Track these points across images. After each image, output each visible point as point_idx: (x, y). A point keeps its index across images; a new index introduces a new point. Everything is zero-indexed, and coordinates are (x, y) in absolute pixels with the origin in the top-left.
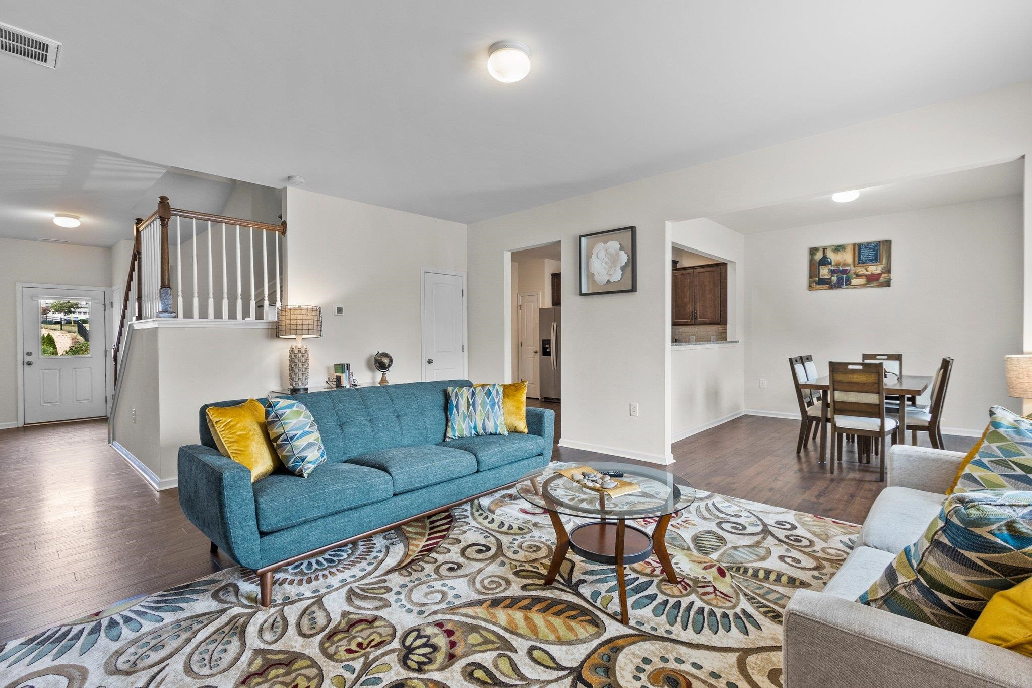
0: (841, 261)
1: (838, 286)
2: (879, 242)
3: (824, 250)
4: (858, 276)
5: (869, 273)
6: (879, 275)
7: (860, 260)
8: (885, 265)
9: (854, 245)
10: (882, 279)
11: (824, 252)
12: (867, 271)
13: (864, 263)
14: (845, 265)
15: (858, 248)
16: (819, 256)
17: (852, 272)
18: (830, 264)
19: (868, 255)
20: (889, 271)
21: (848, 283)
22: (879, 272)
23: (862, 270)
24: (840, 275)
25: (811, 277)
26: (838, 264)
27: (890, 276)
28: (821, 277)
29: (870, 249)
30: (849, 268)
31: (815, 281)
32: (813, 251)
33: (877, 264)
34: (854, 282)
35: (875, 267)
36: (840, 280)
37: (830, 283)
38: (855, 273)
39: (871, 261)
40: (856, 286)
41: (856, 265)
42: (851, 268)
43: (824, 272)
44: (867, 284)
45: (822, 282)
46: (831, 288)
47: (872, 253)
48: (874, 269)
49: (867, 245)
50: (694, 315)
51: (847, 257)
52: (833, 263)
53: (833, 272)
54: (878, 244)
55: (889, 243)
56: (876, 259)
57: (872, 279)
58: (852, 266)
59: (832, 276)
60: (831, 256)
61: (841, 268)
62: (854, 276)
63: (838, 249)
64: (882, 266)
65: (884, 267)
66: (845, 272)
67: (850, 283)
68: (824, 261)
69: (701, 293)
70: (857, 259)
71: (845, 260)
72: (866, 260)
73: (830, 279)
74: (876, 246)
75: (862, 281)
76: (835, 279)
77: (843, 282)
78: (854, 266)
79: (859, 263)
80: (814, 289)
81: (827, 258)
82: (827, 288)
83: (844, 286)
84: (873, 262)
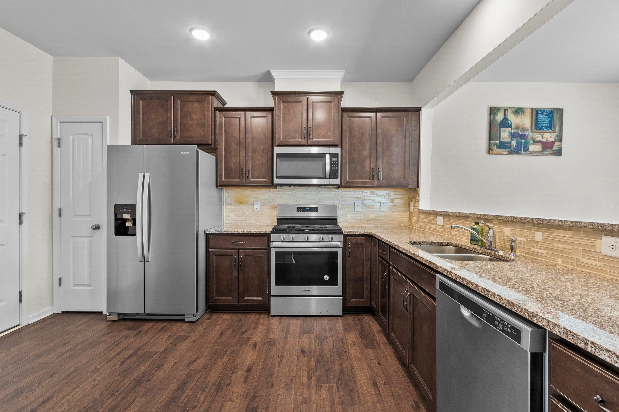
0: (520, 124)
1: (516, 151)
2: (554, 109)
3: (505, 110)
4: (535, 142)
5: (544, 140)
6: (553, 143)
7: (537, 127)
8: (558, 134)
9: (532, 109)
10: (555, 148)
11: (505, 114)
12: (543, 138)
13: (540, 129)
14: (524, 129)
15: (536, 112)
16: (500, 117)
17: (530, 137)
18: (510, 126)
19: (544, 122)
20: (561, 140)
21: (526, 149)
22: (552, 139)
23: (538, 137)
24: (519, 140)
25: (490, 138)
26: (517, 128)
27: (561, 145)
28: (502, 140)
29: (546, 115)
30: (527, 133)
31: (496, 144)
32: (493, 111)
33: (551, 131)
34: (532, 148)
35: (549, 134)
36: (519, 144)
37: (510, 147)
38: (532, 139)
39: (547, 127)
40: (533, 153)
41: (534, 131)
42: (529, 133)
43: (505, 134)
44: (542, 151)
45: (502, 145)
46: (511, 153)
47: (547, 120)
48: (549, 137)
49: (544, 110)
50: (375, 173)
51: (526, 121)
52: (513, 126)
53: (513, 136)
54: (552, 111)
55: (561, 111)
56: (550, 127)
57: (547, 146)
58: (530, 131)
59: (512, 140)
60: (511, 118)
61: (520, 133)
62: (532, 142)
63: (518, 111)
64: (556, 134)
65: (557, 135)
66: (523, 137)
67: (528, 149)
68: (505, 123)
69: (385, 145)
70: (534, 124)
71: (524, 124)
72: (542, 126)
73: (510, 143)
74: (550, 114)
75: (538, 148)
76: (514, 143)
77: (521, 147)
78: (532, 132)
79: (536, 129)
80: (495, 152)
81: (508, 120)
82: (507, 153)
83: (523, 152)
84: (548, 130)
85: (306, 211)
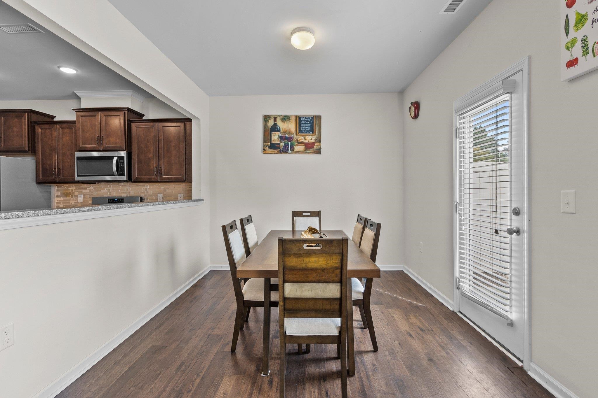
0: (287, 129)
1: (285, 151)
2: (314, 116)
3: (275, 118)
4: (299, 143)
5: (306, 141)
6: (314, 144)
7: (300, 130)
8: (318, 136)
9: (296, 116)
10: (315, 147)
11: (275, 121)
12: (305, 139)
13: (303, 133)
14: (290, 133)
15: (300, 119)
16: (271, 123)
17: (295, 139)
18: (279, 131)
19: (306, 126)
20: (320, 141)
21: (292, 149)
22: (313, 141)
23: (301, 139)
24: (286, 142)
25: (265, 141)
26: (285, 132)
27: (320, 145)
28: (272, 142)
29: (307, 121)
30: (293, 136)
31: (268, 145)
32: (266, 118)
33: (312, 134)
34: (297, 148)
35: (311, 137)
36: (286, 145)
37: (279, 148)
38: (297, 140)
39: (308, 131)
40: (298, 152)
41: (298, 134)
42: (294, 136)
43: (275, 137)
44: (305, 151)
45: (273, 146)
46: (280, 152)
47: (309, 125)
48: (310, 138)
49: (306, 117)
50: (158, 171)
51: (291, 126)
52: (281, 131)
53: (281, 138)
54: (313, 117)
55: (319, 117)
56: (311, 130)
57: (309, 146)
58: (295, 134)
59: (281, 142)
60: (280, 124)
61: (287, 136)
62: (297, 143)
63: (285, 118)
64: (316, 136)
65: (317, 137)
66: (290, 139)
67: (294, 149)
68: (275, 129)
69: (165, 148)
70: (298, 129)
71: (290, 129)
72: (304, 131)
73: (279, 144)
74: (311, 120)
75: (301, 148)
76: (282, 144)
77: (288, 147)
78: (296, 135)
79: (300, 132)
80: (267, 152)
81: (277, 126)
82: (277, 152)
83: (289, 151)
84: (309, 133)
85: (115, 202)
